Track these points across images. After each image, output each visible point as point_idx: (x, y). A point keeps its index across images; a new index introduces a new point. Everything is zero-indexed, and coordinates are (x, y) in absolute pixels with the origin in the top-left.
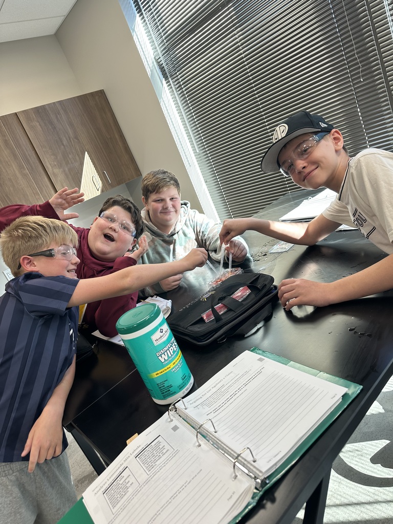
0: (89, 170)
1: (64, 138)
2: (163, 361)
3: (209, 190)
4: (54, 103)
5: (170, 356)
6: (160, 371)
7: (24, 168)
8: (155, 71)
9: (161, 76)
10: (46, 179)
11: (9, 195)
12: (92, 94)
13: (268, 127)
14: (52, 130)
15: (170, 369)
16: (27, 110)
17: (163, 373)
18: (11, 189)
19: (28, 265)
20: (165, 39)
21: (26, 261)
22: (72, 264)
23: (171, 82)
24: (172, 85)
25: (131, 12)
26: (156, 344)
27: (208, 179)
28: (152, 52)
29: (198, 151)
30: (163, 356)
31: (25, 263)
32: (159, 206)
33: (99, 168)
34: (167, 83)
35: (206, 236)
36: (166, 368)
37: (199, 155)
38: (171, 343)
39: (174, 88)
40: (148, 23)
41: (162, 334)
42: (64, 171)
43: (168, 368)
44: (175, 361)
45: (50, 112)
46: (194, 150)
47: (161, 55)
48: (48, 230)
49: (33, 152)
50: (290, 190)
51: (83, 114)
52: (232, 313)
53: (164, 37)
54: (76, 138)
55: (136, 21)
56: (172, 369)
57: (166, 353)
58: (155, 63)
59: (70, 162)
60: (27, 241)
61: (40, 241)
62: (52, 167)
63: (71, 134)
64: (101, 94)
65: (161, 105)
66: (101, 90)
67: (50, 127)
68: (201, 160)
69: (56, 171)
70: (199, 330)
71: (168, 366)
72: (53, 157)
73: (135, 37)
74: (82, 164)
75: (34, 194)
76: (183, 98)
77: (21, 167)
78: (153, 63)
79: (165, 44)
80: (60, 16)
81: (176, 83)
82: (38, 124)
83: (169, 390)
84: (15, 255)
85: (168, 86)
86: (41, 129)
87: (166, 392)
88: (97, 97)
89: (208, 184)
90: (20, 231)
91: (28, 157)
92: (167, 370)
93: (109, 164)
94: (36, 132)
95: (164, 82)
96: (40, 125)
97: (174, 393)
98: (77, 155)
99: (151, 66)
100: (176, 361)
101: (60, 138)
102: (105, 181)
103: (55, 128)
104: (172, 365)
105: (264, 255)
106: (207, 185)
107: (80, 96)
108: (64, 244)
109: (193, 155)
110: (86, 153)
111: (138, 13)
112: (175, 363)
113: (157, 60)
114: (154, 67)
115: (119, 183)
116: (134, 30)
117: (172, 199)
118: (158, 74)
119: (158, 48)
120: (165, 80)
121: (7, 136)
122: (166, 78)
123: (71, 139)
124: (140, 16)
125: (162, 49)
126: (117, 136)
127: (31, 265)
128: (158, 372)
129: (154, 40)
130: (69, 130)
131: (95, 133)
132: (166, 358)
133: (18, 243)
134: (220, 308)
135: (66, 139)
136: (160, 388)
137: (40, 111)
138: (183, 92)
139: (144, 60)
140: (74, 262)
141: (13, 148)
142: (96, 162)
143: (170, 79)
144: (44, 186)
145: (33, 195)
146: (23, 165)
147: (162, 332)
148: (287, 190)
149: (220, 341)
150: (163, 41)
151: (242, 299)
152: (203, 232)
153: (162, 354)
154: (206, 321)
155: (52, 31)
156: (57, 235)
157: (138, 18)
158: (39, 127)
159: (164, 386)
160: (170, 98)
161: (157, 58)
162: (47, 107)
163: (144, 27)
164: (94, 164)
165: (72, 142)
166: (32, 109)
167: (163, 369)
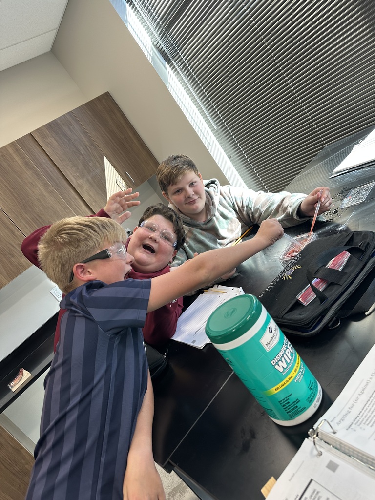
0: (111, 174)
1: (81, 148)
2: (281, 370)
3: (234, 166)
4: (64, 115)
5: (288, 361)
6: (281, 384)
7: (49, 185)
8: (156, 57)
9: (164, 61)
10: (72, 192)
11: (40, 215)
12: (98, 98)
13: (289, 81)
14: (68, 142)
15: (292, 379)
16: (40, 128)
17: (285, 386)
18: (41, 208)
19: (82, 274)
20: (160, 21)
21: (80, 270)
22: (127, 263)
23: (175, 64)
24: (177, 67)
25: (120, 3)
26: (268, 349)
27: (232, 154)
28: (149, 38)
29: (216, 128)
30: (280, 363)
31: (79, 273)
32: (181, 197)
33: (120, 170)
34: (170, 66)
35: (253, 208)
36: (287, 379)
37: (217, 132)
38: (286, 344)
39: (179, 70)
40: (140, 10)
41: (272, 334)
42: (88, 180)
43: (290, 379)
44: (295, 367)
45: (62, 125)
46: (212, 127)
47: (159, 39)
48: (98, 230)
49: (54, 168)
50: (326, 143)
51: (94, 120)
52: (336, 287)
53: (158, 20)
54: (92, 145)
55: (127, 11)
56: (295, 378)
57: (283, 359)
58: (155, 49)
59: (91, 170)
60: (76, 246)
61: (91, 243)
62: (75, 178)
63: (87, 142)
64: (107, 96)
65: (169, 90)
66: (106, 93)
67: (66, 140)
68: (220, 136)
69: (80, 181)
70: (302, 317)
71: (290, 376)
72: (74, 169)
73: (129, 28)
74: (103, 170)
75: (64, 208)
76: (189, 77)
77: (46, 185)
78: (152, 49)
79: (161, 26)
80: (52, 30)
81: (179, 64)
82: (53, 139)
83: (297, 407)
84: (63, 265)
85: (172, 69)
86: (57, 143)
87: (292, 410)
88: (104, 100)
89: (233, 160)
90: (64, 236)
91: (51, 174)
92: (290, 381)
93: (129, 164)
94: (52, 147)
95: (167, 66)
96: (56, 140)
97: (304, 409)
98: (96, 162)
99: (151, 53)
100: (297, 366)
101: (77, 149)
102: (129, 182)
103: (70, 140)
104: (293, 374)
105: (335, 213)
106: (231, 161)
107: (87, 103)
108: (117, 241)
109: (211, 133)
110: (105, 157)
111: (128, 3)
112: (296, 369)
113: (155, 46)
114: (154, 54)
115: (142, 181)
116: (127, 21)
117: (192, 185)
118: (159, 59)
119: (155, 33)
120: (168, 64)
121: (26, 157)
122: (168, 60)
123: (88, 148)
124: (130, 5)
125: (159, 33)
126: (131, 134)
127: (85, 274)
128: (278, 386)
129: (149, 25)
130: (84, 138)
131: (109, 136)
132: (285, 366)
133: (66, 250)
134: (317, 283)
135: (83, 148)
136: (284, 406)
137: (53, 127)
138: (189, 70)
139: (143, 49)
140: (129, 260)
141: (35, 168)
142: (116, 165)
143: (173, 61)
144: (71, 199)
145: (63, 210)
146: (47, 182)
147: (272, 332)
148: (324, 144)
149: (332, 326)
150: (159, 23)
151: (342, 267)
152: (247, 206)
153: (279, 361)
154: (305, 304)
155: (48, 48)
156: (108, 233)
157: (129, 8)
158: (55, 142)
159: (289, 403)
160: (177, 81)
161: (155, 43)
162: (58, 121)
163: (136, 15)
164: (115, 167)
165: (90, 150)
166: (44, 125)
167: (284, 381)
